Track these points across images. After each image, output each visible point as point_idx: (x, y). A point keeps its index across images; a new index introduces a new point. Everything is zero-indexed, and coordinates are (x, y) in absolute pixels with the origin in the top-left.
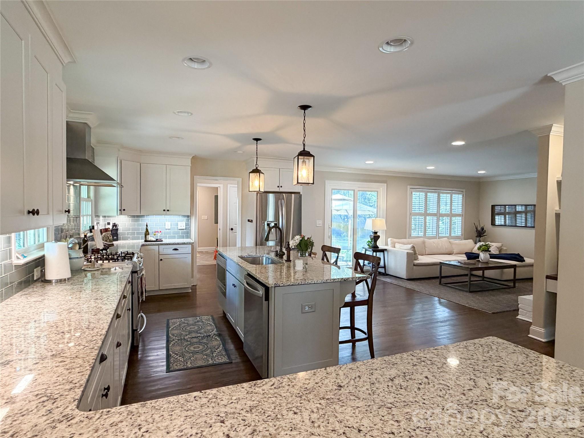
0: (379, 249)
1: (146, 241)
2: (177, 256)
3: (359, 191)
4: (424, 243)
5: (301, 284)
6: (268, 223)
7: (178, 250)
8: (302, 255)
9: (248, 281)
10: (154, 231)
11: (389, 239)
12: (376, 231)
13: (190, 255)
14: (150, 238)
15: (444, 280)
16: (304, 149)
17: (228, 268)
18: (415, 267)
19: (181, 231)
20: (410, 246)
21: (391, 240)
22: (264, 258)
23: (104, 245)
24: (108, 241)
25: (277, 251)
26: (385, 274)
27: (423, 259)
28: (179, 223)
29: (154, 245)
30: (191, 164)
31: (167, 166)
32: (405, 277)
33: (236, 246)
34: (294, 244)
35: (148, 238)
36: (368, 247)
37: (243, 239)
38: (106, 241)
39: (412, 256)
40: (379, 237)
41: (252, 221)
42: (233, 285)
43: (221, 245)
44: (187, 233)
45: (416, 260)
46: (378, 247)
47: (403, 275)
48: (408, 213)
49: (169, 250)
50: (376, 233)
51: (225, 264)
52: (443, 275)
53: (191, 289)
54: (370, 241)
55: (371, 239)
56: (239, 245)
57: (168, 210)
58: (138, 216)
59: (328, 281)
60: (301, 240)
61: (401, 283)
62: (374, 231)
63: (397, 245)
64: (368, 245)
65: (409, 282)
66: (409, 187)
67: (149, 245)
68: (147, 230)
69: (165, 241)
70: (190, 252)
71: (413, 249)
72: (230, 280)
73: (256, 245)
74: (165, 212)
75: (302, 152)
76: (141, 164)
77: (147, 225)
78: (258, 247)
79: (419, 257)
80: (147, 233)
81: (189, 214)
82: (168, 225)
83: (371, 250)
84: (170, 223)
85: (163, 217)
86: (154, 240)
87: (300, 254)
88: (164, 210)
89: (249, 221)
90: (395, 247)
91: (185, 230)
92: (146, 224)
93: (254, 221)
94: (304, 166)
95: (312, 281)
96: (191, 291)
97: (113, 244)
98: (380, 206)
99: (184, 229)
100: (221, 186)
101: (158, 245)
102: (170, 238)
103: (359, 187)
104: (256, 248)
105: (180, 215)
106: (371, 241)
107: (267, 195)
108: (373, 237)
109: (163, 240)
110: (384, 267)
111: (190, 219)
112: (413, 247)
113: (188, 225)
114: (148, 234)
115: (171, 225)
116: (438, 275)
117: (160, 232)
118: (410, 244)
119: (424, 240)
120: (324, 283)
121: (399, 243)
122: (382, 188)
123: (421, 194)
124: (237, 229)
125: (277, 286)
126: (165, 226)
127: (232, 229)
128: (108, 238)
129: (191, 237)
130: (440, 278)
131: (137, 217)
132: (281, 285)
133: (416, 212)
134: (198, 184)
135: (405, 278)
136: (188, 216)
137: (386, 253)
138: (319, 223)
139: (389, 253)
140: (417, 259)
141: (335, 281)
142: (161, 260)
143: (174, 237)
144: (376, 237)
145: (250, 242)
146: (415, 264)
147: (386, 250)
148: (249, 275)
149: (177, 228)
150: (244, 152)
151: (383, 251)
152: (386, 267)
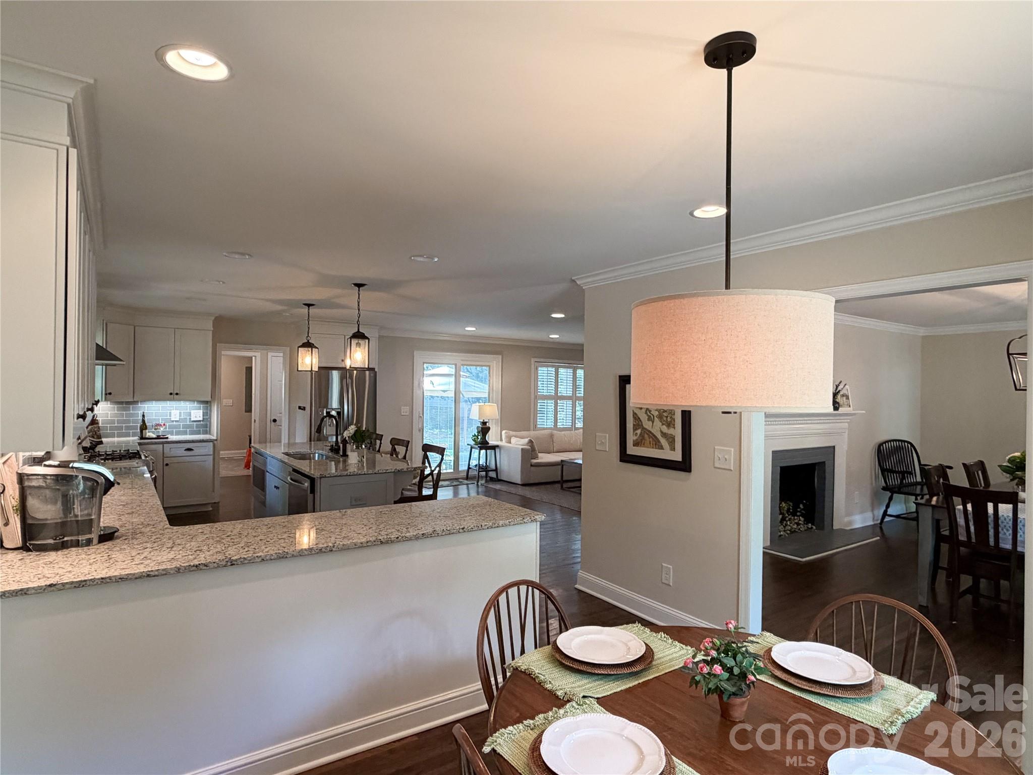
0: (490, 445)
1: (142, 438)
2: (193, 459)
3: (463, 365)
4: (552, 436)
5: (350, 475)
6: (328, 410)
7: (192, 450)
8: (357, 447)
9: (293, 477)
10: (154, 423)
11: (504, 432)
12: (485, 421)
13: (212, 456)
14: (149, 434)
15: (565, 486)
16: (358, 329)
17: (269, 468)
18: (532, 468)
19: (195, 423)
20: (526, 440)
21: (506, 433)
22: (317, 455)
23: (91, 443)
24: (95, 437)
25: (333, 445)
26: (497, 480)
27: (544, 458)
28: (192, 412)
29: (156, 443)
30: (213, 327)
31: (176, 330)
32: (519, 481)
33: (280, 442)
34: (348, 435)
35: (146, 435)
36: (474, 443)
37: (292, 434)
38: (93, 437)
39: (529, 453)
40: (489, 429)
41: (304, 409)
42: (275, 487)
43: (257, 440)
44: (204, 426)
45: (534, 459)
46: (488, 443)
47: (517, 479)
48: (533, 397)
49: (180, 451)
50: (484, 423)
51: (265, 464)
52: (565, 478)
53: (212, 507)
54: (476, 434)
55: (478, 432)
56: (285, 439)
57: (177, 394)
58: (128, 403)
59: (380, 472)
60: (356, 430)
61: (512, 489)
62: (482, 421)
63: (513, 440)
64: (474, 440)
65: (524, 487)
66: (533, 360)
67: (148, 444)
68: (143, 421)
69: (172, 438)
70: (212, 453)
71: (530, 444)
72: (271, 482)
73: (310, 441)
74: (172, 396)
75: (357, 334)
76: (136, 328)
77: (143, 416)
78: (313, 443)
79: (540, 455)
80: (144, 427)
81: (209, 399)
82: (175, 415)
83: (477, 446)
84: (179, 411)
85: (168, 404)
86: (154, 436)
87: (356, 446)
88: (171, 394)
89: (300, 408)
90: (510, 443)
91: (202, 423)
92: (142, 414)
93: (308, 408)
94: (358, 349)
95: (362, 472)
96: (211, 509)
97: (102, 442)
98: (493, 387)
99: (200, 421)
100: (258, 354)
101: (163, 443)
102: (178, 433)
103: (462, 360)
104: (311, 444)
105: (194, 401)
106: (478, 435)
107: (329, 372)
108: (480, 429)
109: (169, 436)
110: (496, 470)
111: (211, 406)
112: (531, 442)
113: (207, 415)
114: (146, 429)
115: (180, 416)
116: (559, 479)
117: (164, 425)
118: (527, 438)
119: (552, 433)
120: (375, 473)
121: (516, 437)
122: (495, 362)
123: (550, 369)
124: (283, 419)
125: (323, 477)
126: (170, 416)
127: (275, 421)
128: (96, 433)
129: (212, 433)
130: (562, 482)
131: (125, 404)
132: (327, 476)
133: (545, 394)
134: (223, 353)
135: (520, 483)
136: (207, 402)
137: (497, 450)
138: (405, 410)
139: (502, 451)
140: (537, 457)
141: (388, 471)
142: (167, 465)
143: (185, 433)
144: (484, 429)
145: (302, 436)
146: (533, 464)
147: (498, 446)
148: (295, 470)
149: (190, 419)
150: (292, 314)
151: (494, 448)
152: (498, 471)
